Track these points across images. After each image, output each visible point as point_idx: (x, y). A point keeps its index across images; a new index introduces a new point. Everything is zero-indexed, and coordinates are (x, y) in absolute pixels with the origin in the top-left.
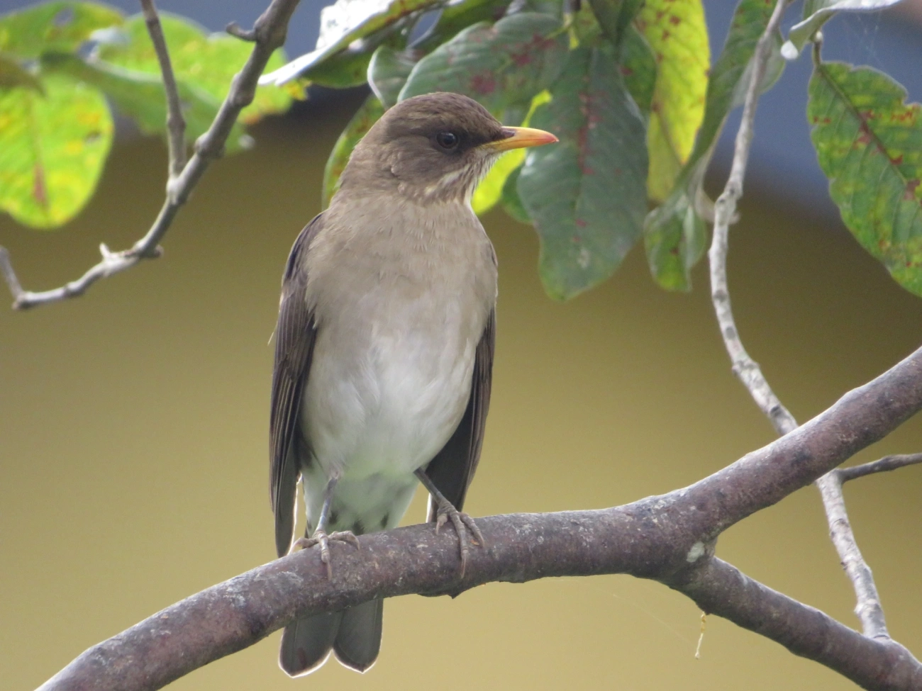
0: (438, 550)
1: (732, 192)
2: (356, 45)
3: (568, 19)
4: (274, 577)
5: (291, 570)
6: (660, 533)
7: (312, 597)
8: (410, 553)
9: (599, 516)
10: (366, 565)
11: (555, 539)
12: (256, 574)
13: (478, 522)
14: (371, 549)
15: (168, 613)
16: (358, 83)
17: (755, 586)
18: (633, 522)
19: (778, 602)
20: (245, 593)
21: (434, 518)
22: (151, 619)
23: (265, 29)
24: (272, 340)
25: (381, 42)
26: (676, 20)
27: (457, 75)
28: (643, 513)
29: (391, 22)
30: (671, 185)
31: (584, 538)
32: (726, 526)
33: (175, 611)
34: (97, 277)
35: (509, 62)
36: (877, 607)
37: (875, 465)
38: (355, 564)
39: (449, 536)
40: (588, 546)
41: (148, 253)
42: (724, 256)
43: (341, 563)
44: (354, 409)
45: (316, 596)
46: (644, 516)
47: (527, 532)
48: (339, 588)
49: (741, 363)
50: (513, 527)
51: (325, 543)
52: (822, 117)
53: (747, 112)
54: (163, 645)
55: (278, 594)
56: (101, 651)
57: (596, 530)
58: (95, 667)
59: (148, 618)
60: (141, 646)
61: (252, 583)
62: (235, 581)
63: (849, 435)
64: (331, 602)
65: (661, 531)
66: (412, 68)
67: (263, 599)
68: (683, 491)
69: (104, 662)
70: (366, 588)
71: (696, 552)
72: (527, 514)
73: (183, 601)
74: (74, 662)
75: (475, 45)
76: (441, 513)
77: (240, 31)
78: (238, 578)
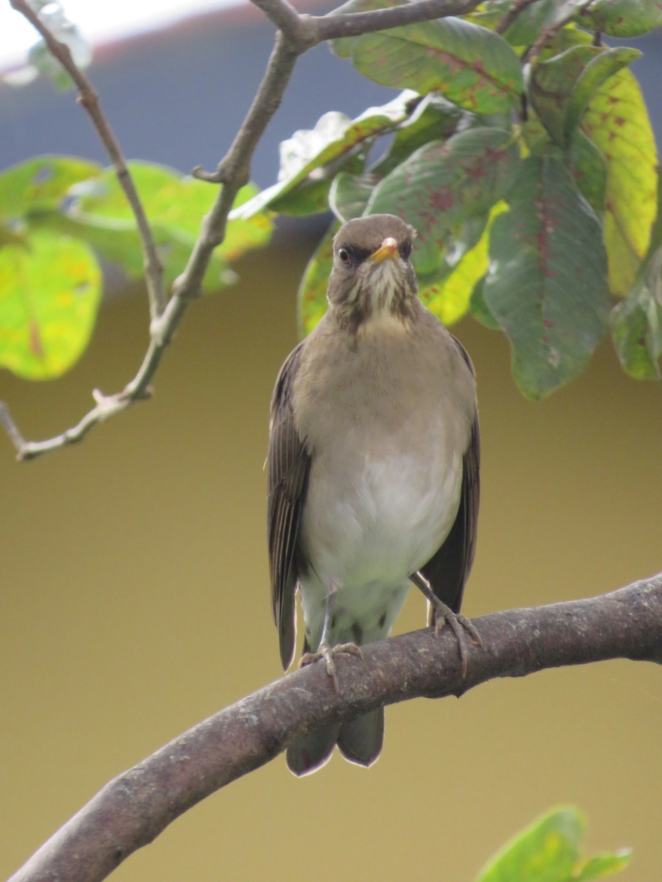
0: (439, 653)
2: (317, 174)
3: (517, 129)
4: (284, 694)
5: (299, 686)
6: (651, 616)
7: (322, 710)
8: (412, 658)
9: (591, 605)
10: (371, 673)
11: (551, 631)
12: (266, 693)
13: (476, 622)
14: (374, 658)
15: (186, 739)
16: (322, 210)
18: (624, 608)
20: (257, 713)
21: (433, 623)
22: (170, 746)
23: (229, 170)
24: (265, 465)
25: (341, 169)
26: (620, 121)
27: (417, 194)
28: (634, 598)
29: (348, 148)
30: (631, 279)
31: (579, 627)
33: (192, 736)
34: (94, 423)
35: (464, 176)
38: (361, 674)
39: (448, 638)
40: (583, 635)
41: (139, 395)
43: (347, 675)
44: (352, 527)
45: (326, 708)
46: (634, 600)
47: (523, 627)
48: (348, 699)
50: (510, 623)
51: (330, 656)
54: (183, 770)
55: (289, 709)
56: (125, 782)
57: (589, 619)
58: (120, 797)
59: (167, 746)
60: (162, 772)
61: (263, 702)
62: (247, 701)
64: (340, 713)
65: (653, 613)
66: (371, 191)
67: (274, 717)
69: (128, 792)
70: (374, 695)
72: (521, 609)
73: (199, 725)
74: (99, 795)
75: (430, 164)
76: (439, 616)
77: (206, 174)
78: (249, 698)
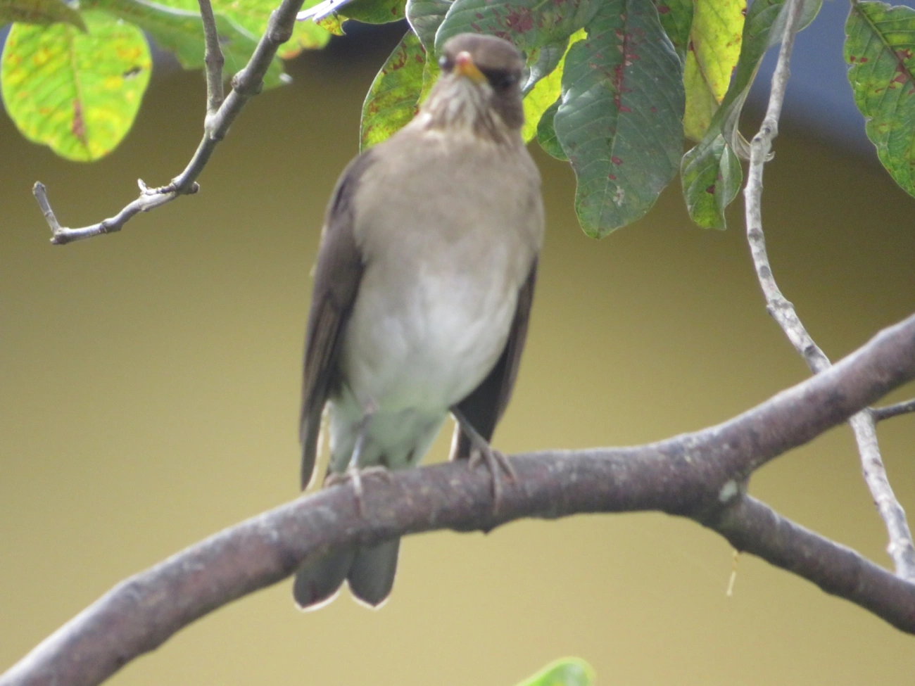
0: (471, 487)
1: (768, 130)
4: (308, 513)
5: (325, 506)
6: (693, 472)
7: (345, 533)
8: (443, 490)
9: (632, 454)
10: (399, 501)
11: (589, 477)
12: (290, 509)
13: (514, 460)
14: (404, 486)
15: (202, 549)
16: (396, 19)
17: (788, 525)
18: (666, 460)
19: (810, 541)
20: (279, 528)
22: (184, 555)
27: (495, 12)
28: (677, 452)
30: (707, 125)
31: (617, 476)
32: (759, 465)
33: (209, 546)
34: (134, 212)
36: (909, 547)
37: (910, 405)
38: (389, 500)
39: (482, 473)
40: (621, 484)
41: (184, 188)
42: (759, 194)
43: (375, 499)
45: (349, 531)
46: (677, 454)
47: (560, 470)
48: (372, 524)
49: (775, 302)
50: (547, 465)
51: (359, 479)
52: (859, 56)
53: (783, 51)
54: (196, 580)
55: (311, 529)
56: (136, 586)
57: (629, 468)
58: (129, 601)
59: (180, 554)
60: (174, 580)
61: (285, 519)
62: (269, 516)
63: (882, 374)
64: (363, 538)
65: (694, 469)
66: (450, 4)
67: (296, 535)
68: (716, 430)
69: (138, 597)
71: (728, 490)
72: (560, 451)
73: (217, 535)
74: (107, 596)
76: (475, 449)
78: (272, 513)
